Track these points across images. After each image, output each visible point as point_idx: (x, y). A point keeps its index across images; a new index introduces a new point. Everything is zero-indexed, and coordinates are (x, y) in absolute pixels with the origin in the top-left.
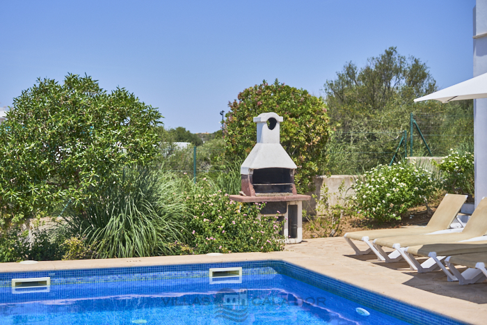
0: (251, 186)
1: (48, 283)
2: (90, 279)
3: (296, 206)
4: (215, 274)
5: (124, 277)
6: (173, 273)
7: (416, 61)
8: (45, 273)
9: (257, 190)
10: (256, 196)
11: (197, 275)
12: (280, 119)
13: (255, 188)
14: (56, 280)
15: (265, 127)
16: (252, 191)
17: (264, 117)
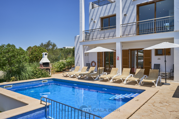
0: (42, 66)
1: (12, 86)
2: (20, 85)
3: (50, 69)
4: (43, 82)
5: (27, 84)
6: (36, 82)
7: (54, 43)
8: (11, 84)
9: (44, 66)
10: (43, 68)
11: (40, 82)
12: (47, 54)
13: (43, 66)
14: (13, 85)
15: (45, 55)
16: (43, 67)
17: (45, 53)
